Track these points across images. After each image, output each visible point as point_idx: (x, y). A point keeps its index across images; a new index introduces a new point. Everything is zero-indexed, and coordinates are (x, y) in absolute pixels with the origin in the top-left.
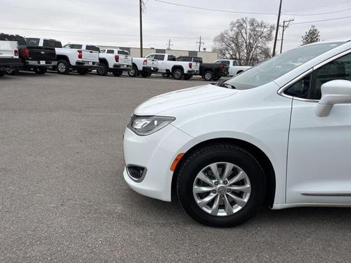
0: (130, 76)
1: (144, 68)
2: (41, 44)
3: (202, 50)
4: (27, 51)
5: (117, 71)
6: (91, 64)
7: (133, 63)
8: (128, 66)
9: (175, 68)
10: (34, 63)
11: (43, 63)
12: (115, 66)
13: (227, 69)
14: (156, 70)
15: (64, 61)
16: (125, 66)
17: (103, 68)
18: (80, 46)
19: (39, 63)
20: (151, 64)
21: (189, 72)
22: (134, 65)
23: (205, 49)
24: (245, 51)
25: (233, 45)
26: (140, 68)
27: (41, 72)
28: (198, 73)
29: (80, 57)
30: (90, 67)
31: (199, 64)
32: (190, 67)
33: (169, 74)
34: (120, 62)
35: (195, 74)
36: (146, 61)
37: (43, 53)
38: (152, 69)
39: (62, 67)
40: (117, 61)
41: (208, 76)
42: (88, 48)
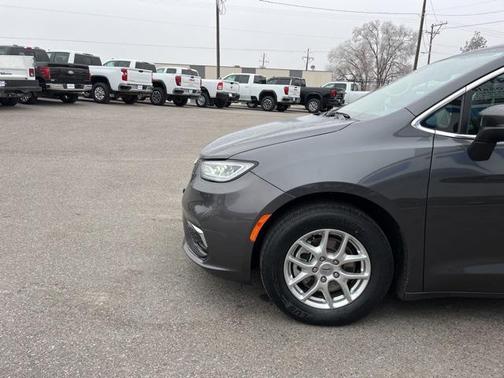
0: (199, 106)
1: (218, 94)
2: (71, 61)
3: (309, 69)
4: (48, 70)
5: (180, 99)
6: (140, 88)
7: (202, 88)
8: (194, 91)
9: (265, 94)
10: (58, 87)
11: (71, 87)
12: (176, 91)
13: (342, 95)
14: (236, 98)
15: (103, 84)
16: (191, 92)
17: (158, 94)
18: (127, 64)
19: (65, 87)
20: (228, 88)
21: (284, 99)
22: (204, 91)
23: (313, 67)
24: (376, 70)
25: (357, 61)
26: (213, 94)
27: (69, 99)
28: (298, 101)
29: (125, 78)
30: (140, 93)
31: (299, 88)
32: (286, 93)
33: (255, 103)
34: (184, 85)
35: (294, 103)
36: (221, 84)
37: (71, 72)
38: (231, 95)
39: (99, 93)
40: (178, 84)
41: (313, 105)
42: (139, 65)
